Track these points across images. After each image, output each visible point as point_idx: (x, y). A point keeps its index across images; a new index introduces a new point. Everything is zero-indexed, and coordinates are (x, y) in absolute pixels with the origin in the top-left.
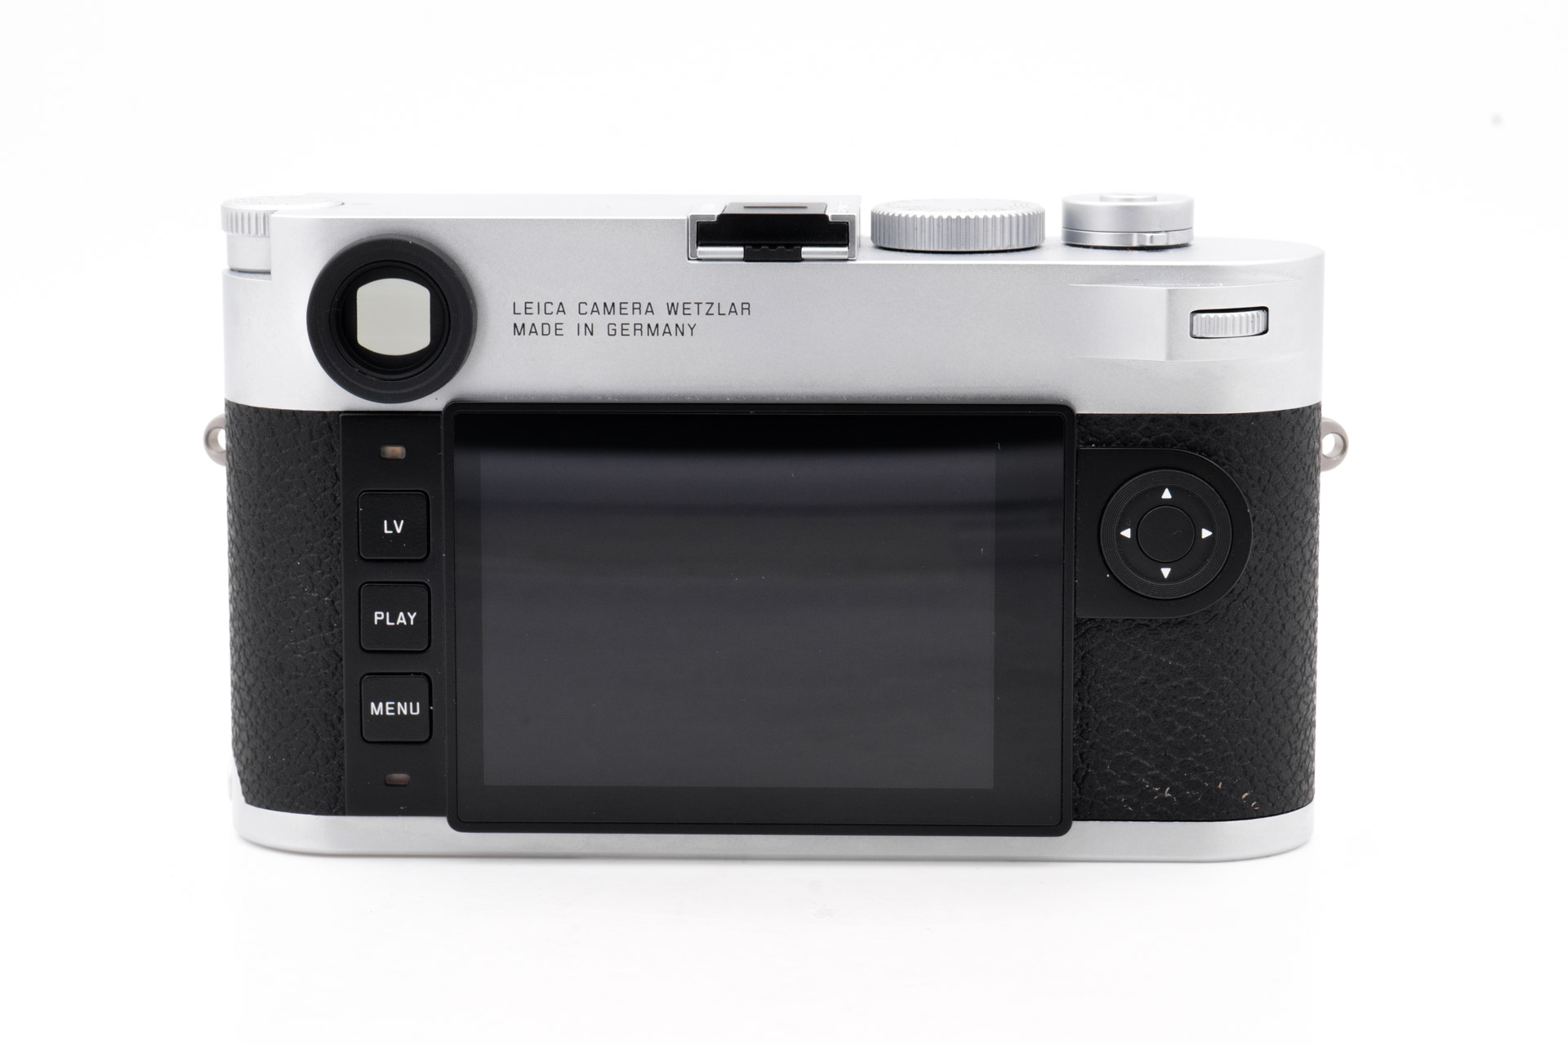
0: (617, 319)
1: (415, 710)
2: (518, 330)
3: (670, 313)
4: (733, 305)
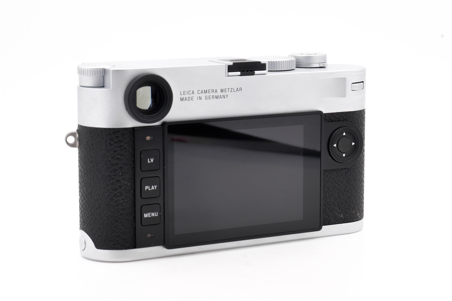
0: (207, 94)
1: (156, 215)
2: (182, 99)
3: (221, 92)
4: (237, 88)
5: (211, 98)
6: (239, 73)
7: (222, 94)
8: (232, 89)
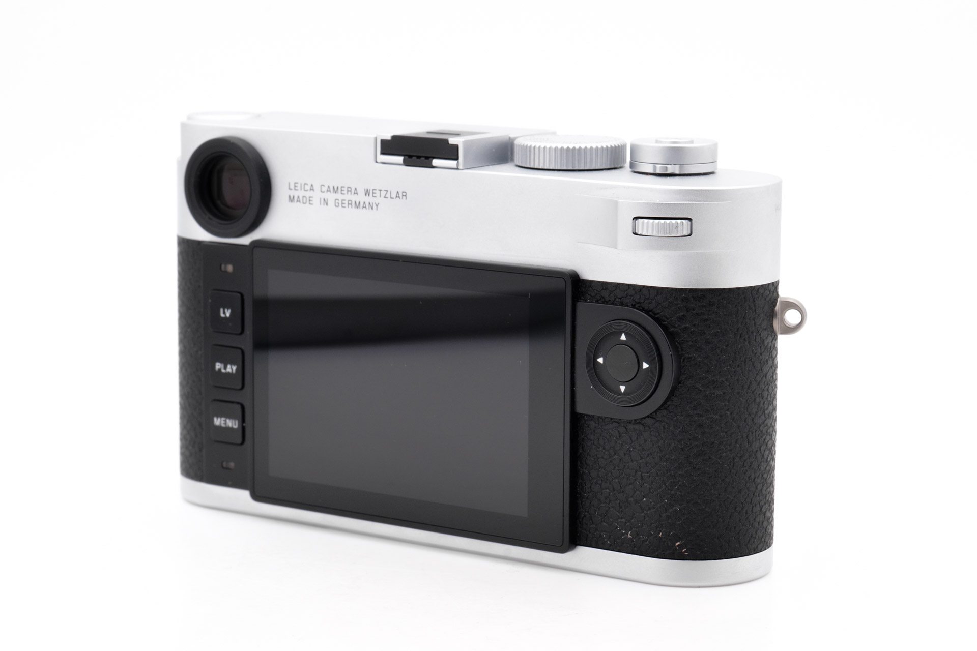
0: (339, 196)
1: (235, 425)
2: (291, 199)
3: (366, 195)
4: (398, 192)
5: (346, 205)
6: (400, 159)
7: (368, 199)
8: (387, 191)
